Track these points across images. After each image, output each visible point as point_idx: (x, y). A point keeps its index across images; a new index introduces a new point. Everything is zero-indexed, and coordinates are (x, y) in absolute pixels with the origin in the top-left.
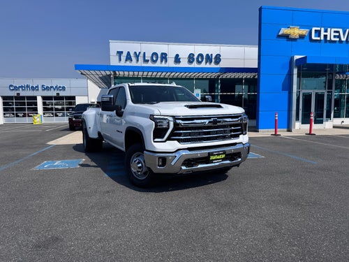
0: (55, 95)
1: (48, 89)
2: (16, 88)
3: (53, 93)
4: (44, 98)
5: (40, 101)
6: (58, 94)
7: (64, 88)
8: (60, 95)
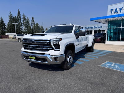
0: (98, 30)
1: (96, 28)
2: (87, 28)
3: (97, 29)
4: (95, 31)
5: (93, 32)
6: (99, 29)
7: (101, 27)
8: (100, 30)
